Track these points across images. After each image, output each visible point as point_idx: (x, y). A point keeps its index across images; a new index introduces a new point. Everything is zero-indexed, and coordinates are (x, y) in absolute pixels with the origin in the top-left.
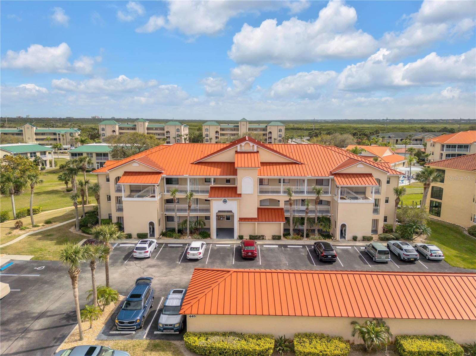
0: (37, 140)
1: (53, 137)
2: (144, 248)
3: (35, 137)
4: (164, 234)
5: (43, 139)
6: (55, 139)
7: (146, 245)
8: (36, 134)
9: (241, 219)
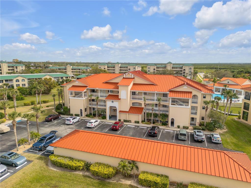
0: (72, 72)
1: (79, 71)
2: (70, 120)
3: (72, 71)
4: (87, 116)
5: (74, 72)
6: (80, 72)
7: (71, 119)
8: (72, 69)
9: (120, 111)
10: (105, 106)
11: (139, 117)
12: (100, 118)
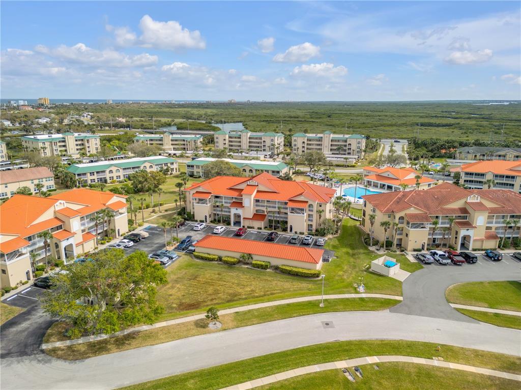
0: (172, 144)
1: (183, 143)
4: (211, 222)
5: (176, 144)
7: (199, 225)
8: (172, 140)
9: (244, 218)
10: (230, 212)
11: (261, 224)
12: (225, 224)
